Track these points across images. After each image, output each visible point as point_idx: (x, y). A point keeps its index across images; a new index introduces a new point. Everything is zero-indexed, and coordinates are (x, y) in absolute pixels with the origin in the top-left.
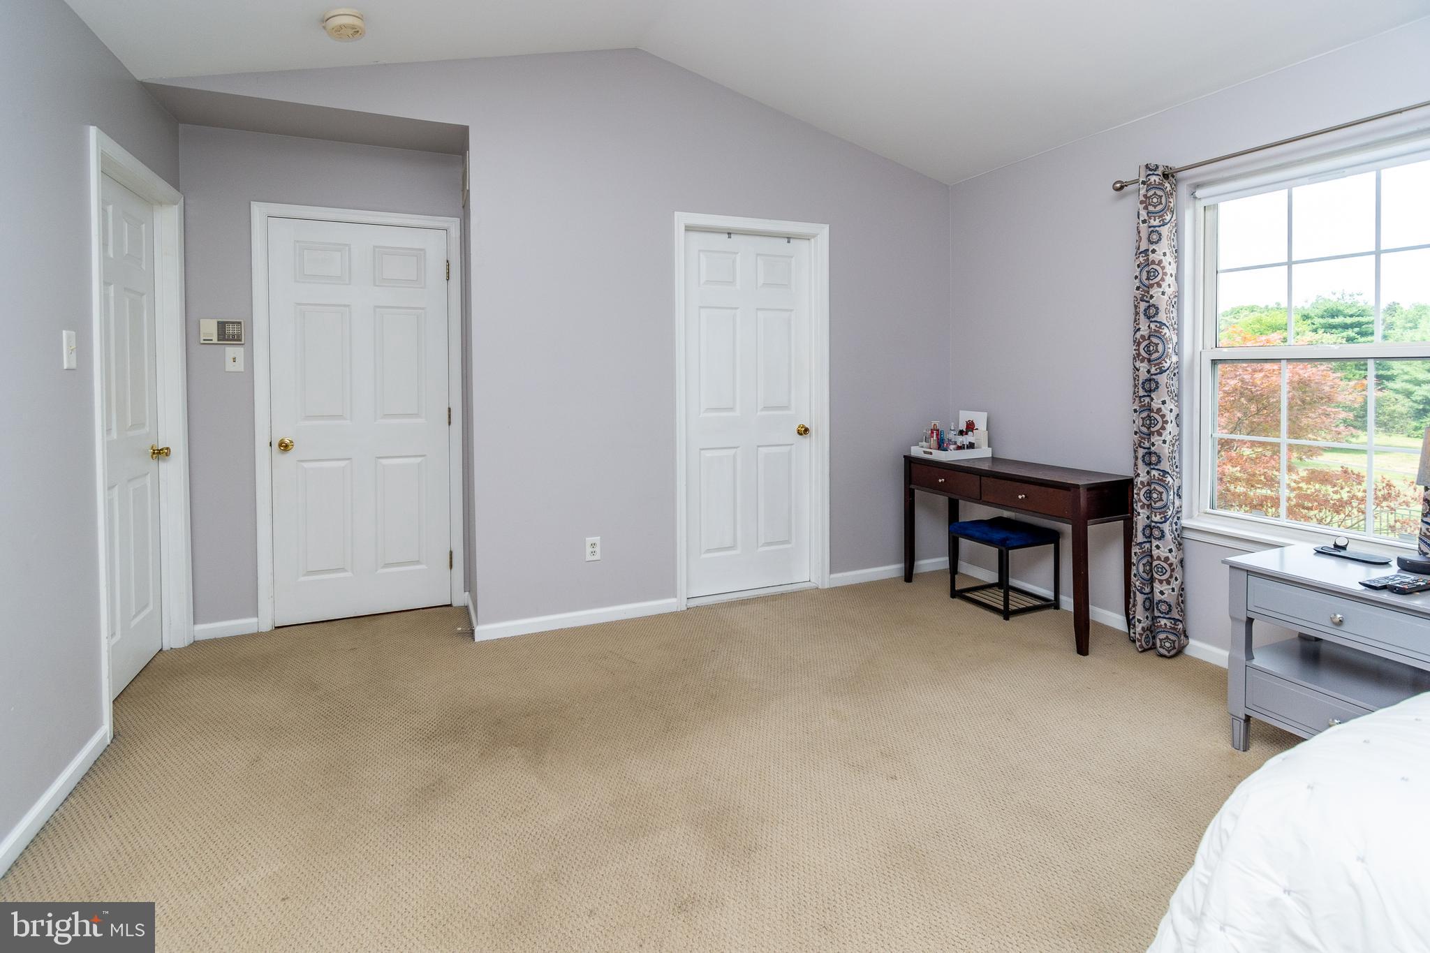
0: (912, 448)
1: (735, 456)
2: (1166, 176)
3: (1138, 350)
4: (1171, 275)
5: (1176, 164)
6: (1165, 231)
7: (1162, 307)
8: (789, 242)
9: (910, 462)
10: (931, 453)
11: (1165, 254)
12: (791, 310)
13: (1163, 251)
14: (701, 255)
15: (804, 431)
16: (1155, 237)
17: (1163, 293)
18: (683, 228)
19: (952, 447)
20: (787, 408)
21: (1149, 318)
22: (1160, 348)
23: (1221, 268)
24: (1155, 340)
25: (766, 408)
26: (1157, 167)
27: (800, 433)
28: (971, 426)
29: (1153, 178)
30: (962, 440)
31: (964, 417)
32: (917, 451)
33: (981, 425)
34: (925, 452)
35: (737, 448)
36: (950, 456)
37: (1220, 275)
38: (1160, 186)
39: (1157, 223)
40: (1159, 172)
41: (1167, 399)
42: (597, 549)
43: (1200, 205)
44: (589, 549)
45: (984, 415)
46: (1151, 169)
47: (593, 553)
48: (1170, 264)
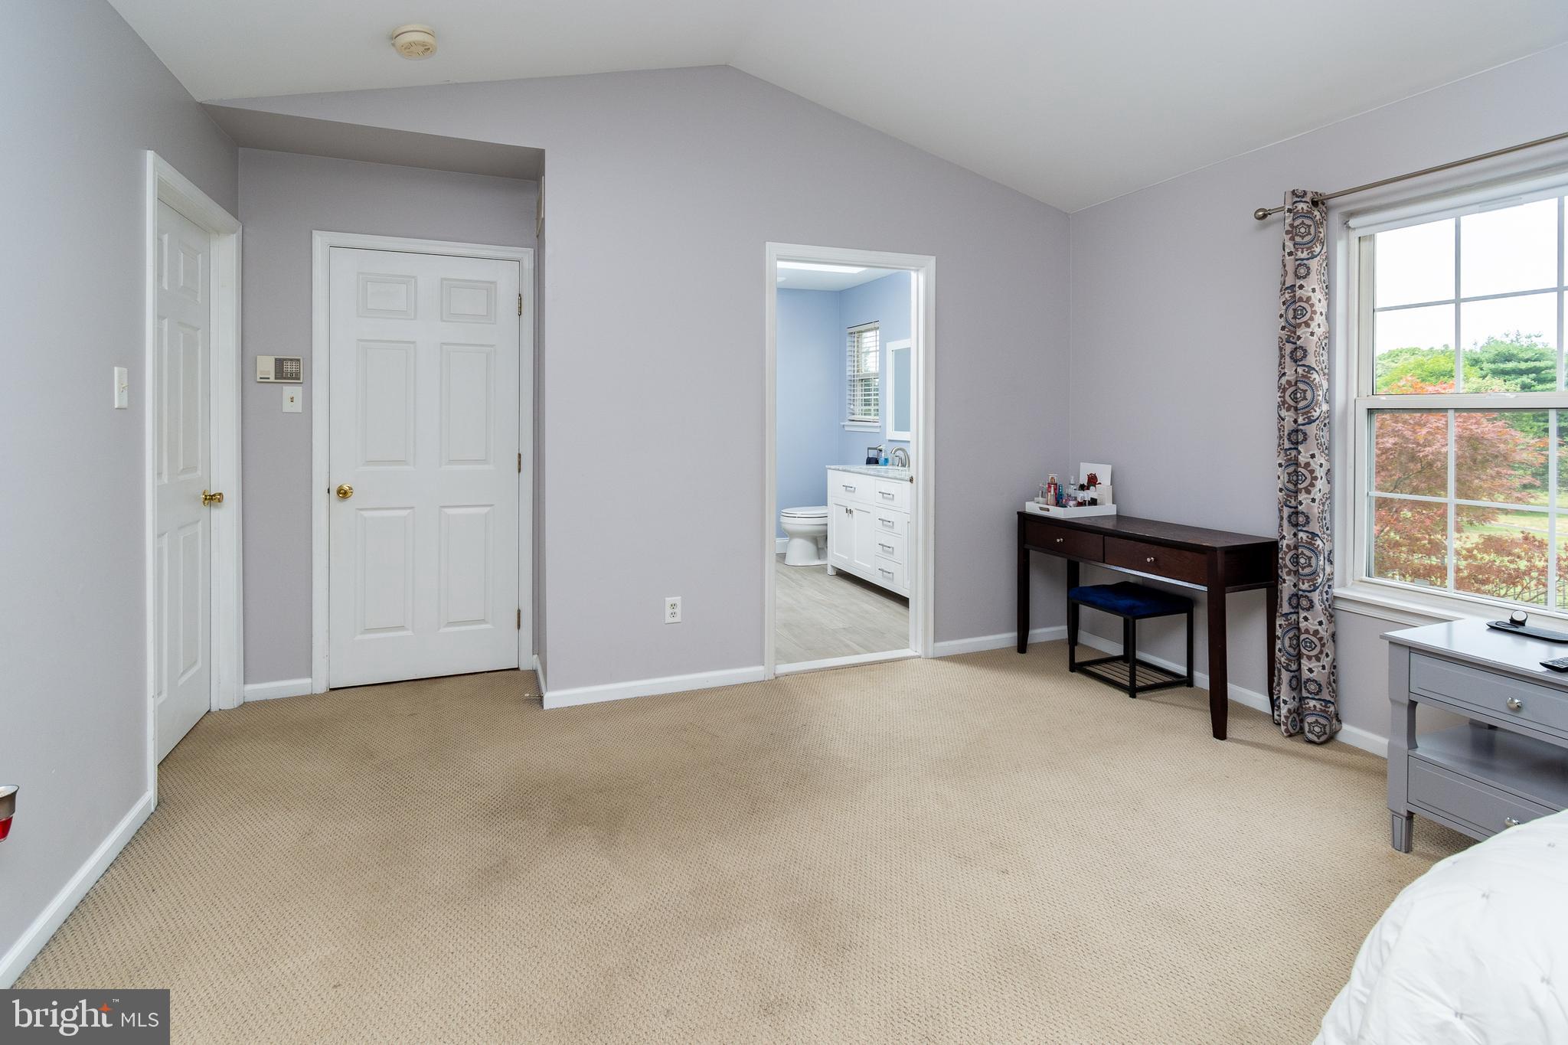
0: (1027, 503)
2: (1315, 203)
3: (1284, 397)
4: (1321, 314)
5: (1328, 192)
6: (1314, 264)
7: (1311, 349)
9: (1025, 519)
10: (1048, 510)
11: (1314, 290)
13: (1312, 287)
16: (1302, 271)
17: (1312, 334)
19: (1072, 503)
21: (1296, 361)
22: (1309, 395)
23: (1378, 306)
24: (1301, 386)
26: (1305, 193)
28: (1093, 480)
29: (1300, 206)
30: (1083, 495)
31: (1085, 470)
32: (1032, 508)
33: (1104, 479)
36: (1069, 513)
37: (1378, 314)
38: (1308, 215)
39: (1305, 255)
40: (1308, 199)
41: (1316, 452)
42: (678, 610)
43: (1354, 236)
44: (668, 610)
45: (1108, 469)
46: (1298, 195)
47: (673, 614)
48: (1320, 301)
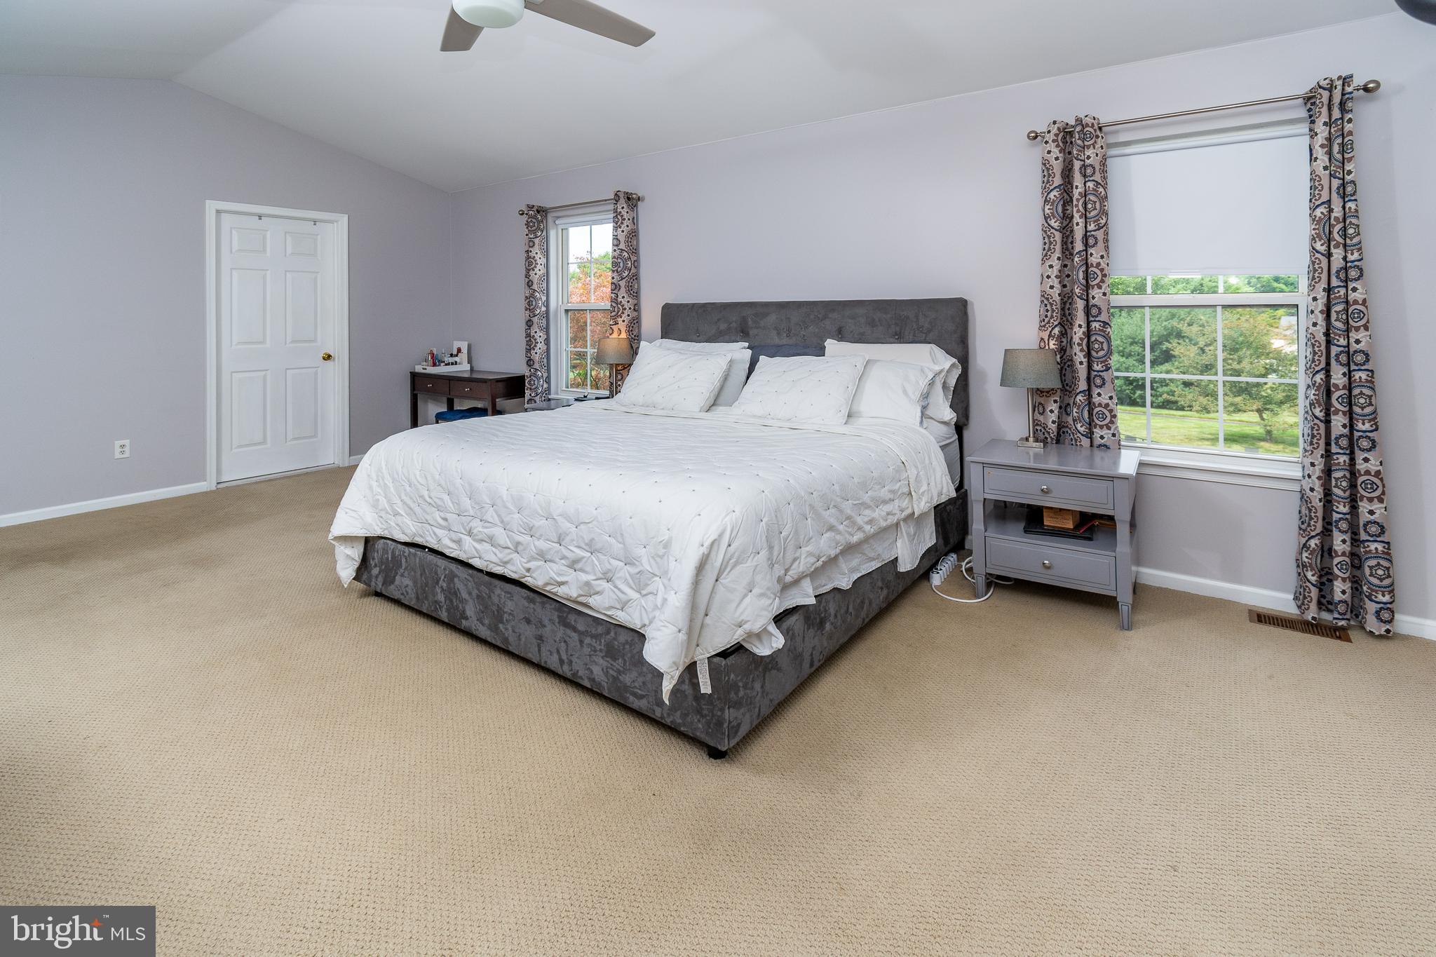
0: (416, 366)
1: (265, 378)
2: (538, 212)
4: (541, 264)
5: (547, 205)
6: (537, 241)
7: (535, 281)
8: (315, 224)
9: (414, 376)
10: (426, 369)
11: (537, 253)
12: (317, 272)
13: (537, 252)
14: (234, 232)
15: (328, 357)
16: (532, 244)
17: (536, 274)
18: (214, 211)
19: (442, 364)
20: (314, 341)
22: (534, 303)
23: (570, 262)
24: (531, 299)
25: (293, 342)
26: (534, 206)
27: (324, 359)
28: (459, 350)
29: (531, 212)
30: (451, 360)
31: (456, 344)
32: (419, 369)
33: (465, 350)
34: (423, 369)
35: (267, 370)
36: (441, 370)
37: (570, 265)
38: (535, 217)
39: (532, 236)
40: (535, 209)
41: (538, 330)
42: (127, 449)
43: (560, 228)
44: (118, 450)
45: (466, 343)
46: (531, 207)
47: (122, 452)
48: (540, 258)
